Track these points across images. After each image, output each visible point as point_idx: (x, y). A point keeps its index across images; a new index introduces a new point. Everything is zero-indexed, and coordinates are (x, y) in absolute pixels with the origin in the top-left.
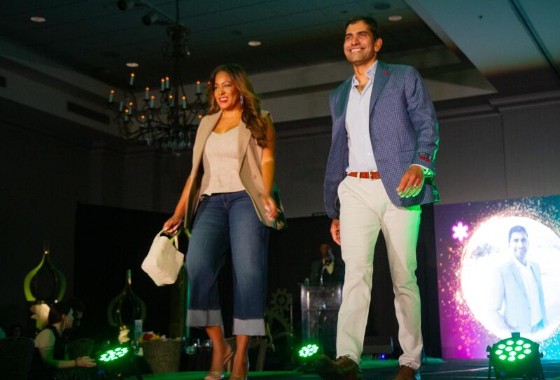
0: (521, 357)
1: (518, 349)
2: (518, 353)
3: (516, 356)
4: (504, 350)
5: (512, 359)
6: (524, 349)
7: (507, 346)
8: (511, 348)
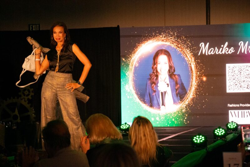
0: (201, 141)
1: (200, 138)
2: (201, 140)
3: (200, 141)
4: (196, 139)
5: (198, 142)
6: (202, 139)
7: (197, 137)
8: (198, 138)
